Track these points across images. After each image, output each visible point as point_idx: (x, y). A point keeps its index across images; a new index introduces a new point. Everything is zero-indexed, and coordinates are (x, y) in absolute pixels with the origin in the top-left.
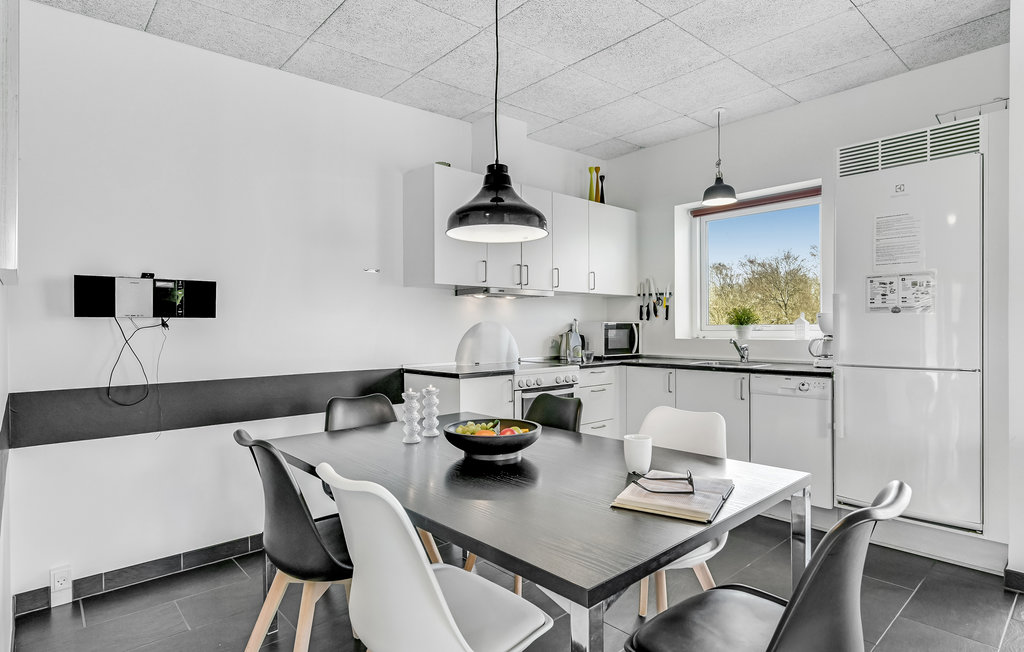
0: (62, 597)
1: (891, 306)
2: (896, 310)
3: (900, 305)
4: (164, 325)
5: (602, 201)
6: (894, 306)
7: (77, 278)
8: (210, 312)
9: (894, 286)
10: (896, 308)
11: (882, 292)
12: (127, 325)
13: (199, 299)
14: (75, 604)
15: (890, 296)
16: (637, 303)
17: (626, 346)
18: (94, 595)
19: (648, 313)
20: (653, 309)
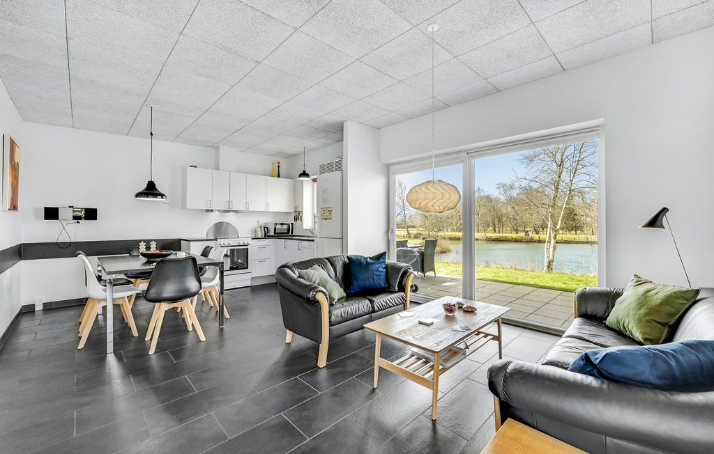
0: (39, 307)
4: (78, 222)
5: (279, 176)
7: (45, 208)
8: (95, 218)
12: (64, 222)
13: (91, 214)
14: (44, 310)
16: (294, 215)
17: (286, 232)
18: (50, 308)
19: (296, 219)
20: (298, 217)
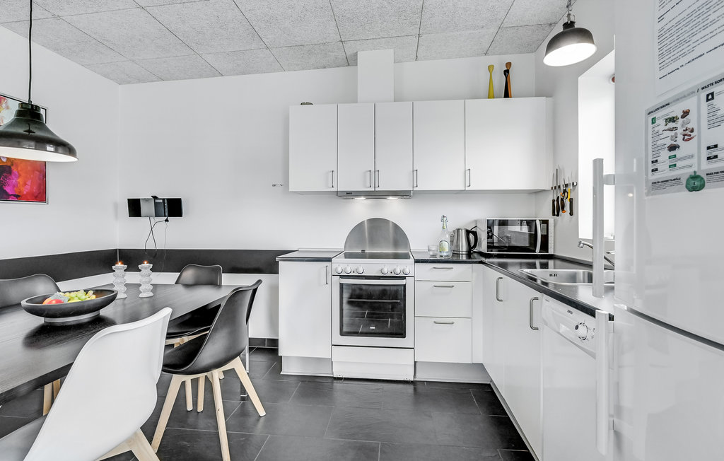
1: (684, 172)
2: (695, 183)
3: (705, 167)
4: (167, 220)
5: (507, 95)
6: (690, 171)
9: (692, 121)
10: (695, 177)
11: (669, 142)
12: (153, 221)
13: (174, 208)
15: (685, 148)
16: (551, 197)
17: (527, 245)
19: (558, 208)
20: (562, 203)
